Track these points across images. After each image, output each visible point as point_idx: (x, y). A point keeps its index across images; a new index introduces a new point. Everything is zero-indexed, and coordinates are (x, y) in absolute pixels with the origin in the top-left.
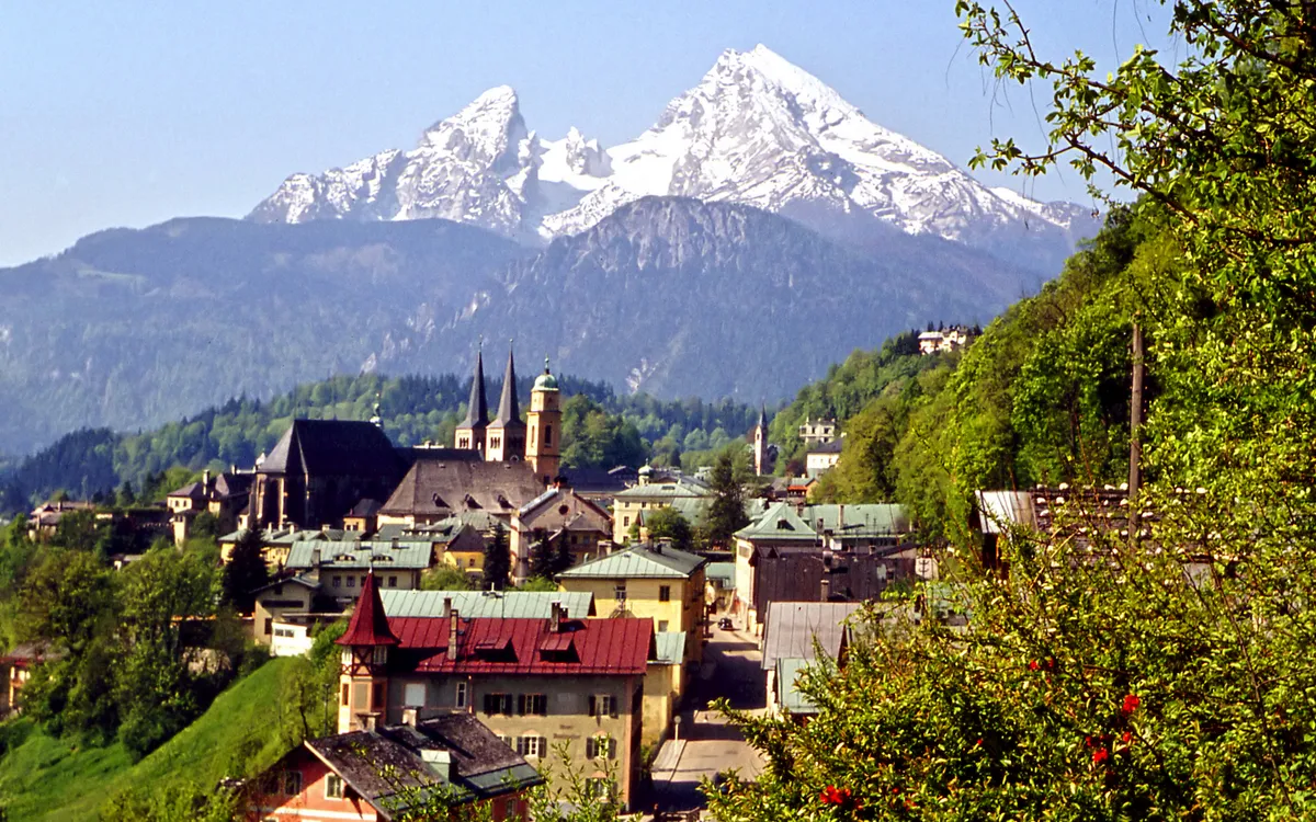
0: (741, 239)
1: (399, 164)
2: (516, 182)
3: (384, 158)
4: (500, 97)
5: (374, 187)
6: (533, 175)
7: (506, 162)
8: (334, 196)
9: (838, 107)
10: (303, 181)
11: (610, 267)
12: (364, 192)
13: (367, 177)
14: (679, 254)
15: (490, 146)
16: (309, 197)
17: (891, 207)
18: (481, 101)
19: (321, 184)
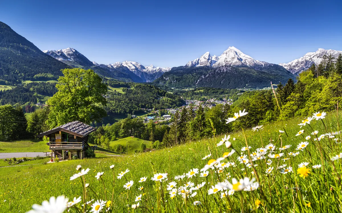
0: (231, 69)
1: (199, 59)
2: (210, 61)
3: (198, 59)
4: (208, 53)
5: (197, 62)
6: (211, 60)
7: (209, 59)
8: (193, 63)
9: (241, 52)
10: (190, 62)
11: (219, 72)
12: (196, 63)
13: (196, 61)
14: (225, 71)
15: (207, 58)
16: (191, 63)
17: (246, 63)
18: (206, 53)
19: (192, 62)
